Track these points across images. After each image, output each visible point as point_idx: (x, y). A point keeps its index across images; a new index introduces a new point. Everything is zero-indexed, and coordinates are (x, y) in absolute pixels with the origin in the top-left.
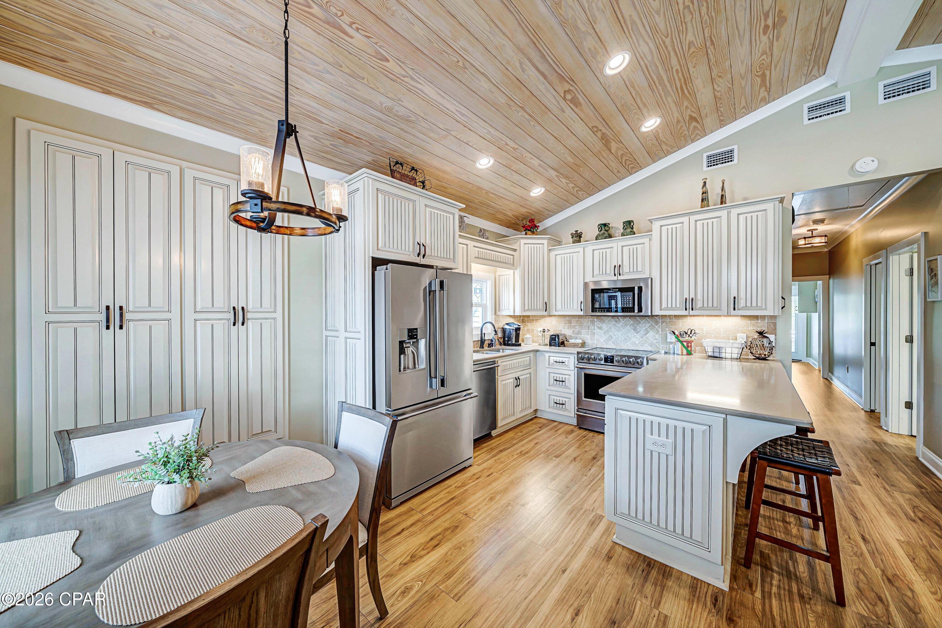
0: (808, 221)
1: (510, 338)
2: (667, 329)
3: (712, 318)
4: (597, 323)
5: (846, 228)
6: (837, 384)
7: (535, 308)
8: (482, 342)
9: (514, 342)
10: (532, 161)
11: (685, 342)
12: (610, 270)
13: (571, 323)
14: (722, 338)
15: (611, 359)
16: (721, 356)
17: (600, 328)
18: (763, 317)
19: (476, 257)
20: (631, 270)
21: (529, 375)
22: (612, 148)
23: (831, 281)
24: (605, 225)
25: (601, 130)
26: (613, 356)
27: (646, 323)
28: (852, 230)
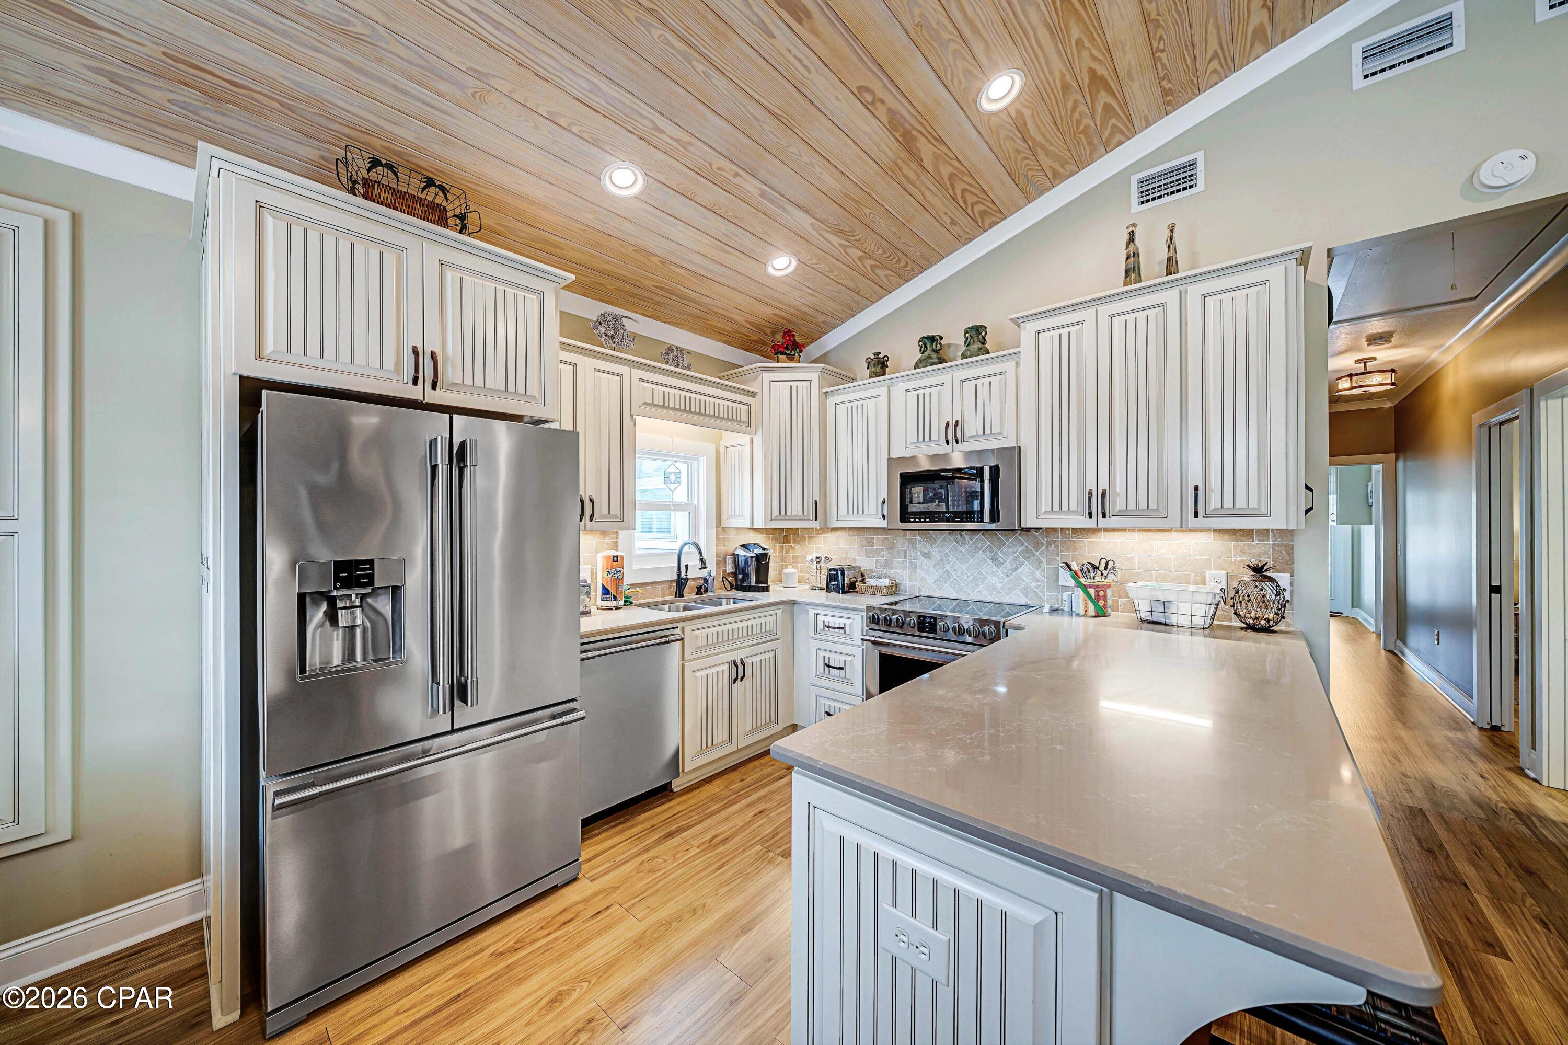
0: (1357, 339)
1: (746, 575)
2: (1059, 559)
3: (1150, 534)
4: (922, 544)
5: (1435, 355)
6: (1414, 663)
7: (794, 513)
8: (681, 584)
9: (753, 584)
10: (738, 181)
11: (1091, 587)
12: (937, 433)
13: (873, 545)
14: (1173, 580)
15: (930, 623)
16: (1168, 621)
17: (927, 555)
18: (1264, 533)
19: (645, 403)
20: (980, 432)
21: (772, 654)
22: (923, 155)
23: (1400, 464)
24: (932, 339)
25: (882, 101)
26: (935, 618)
27: (1015, 545)
28: (1446, 359)
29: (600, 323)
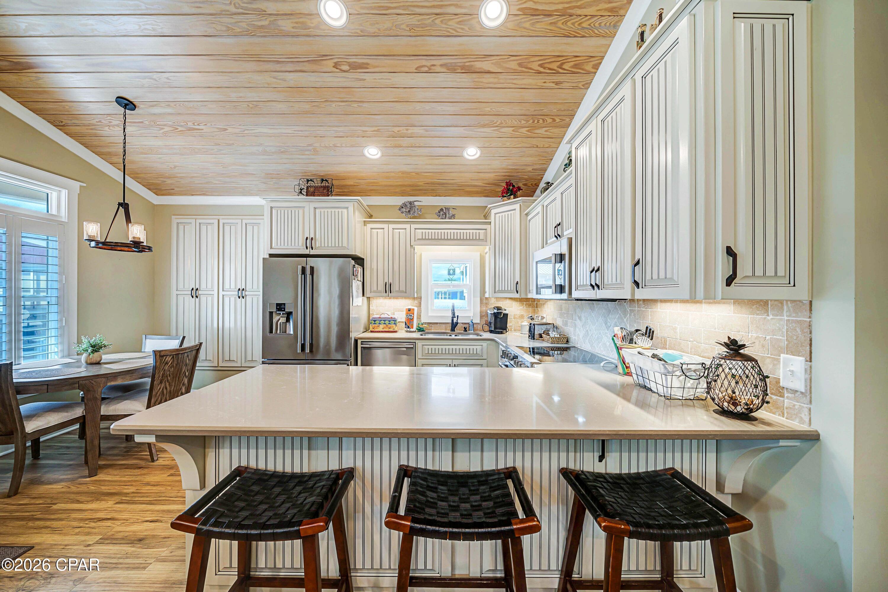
4: (578, 310)
7: (506, 289)
8: (454, 326)
9: (499, 330)
13: (562, 310)
17: (580, 318)
19: (418, 240)
27: (615, 313)
29: (402, 207)
